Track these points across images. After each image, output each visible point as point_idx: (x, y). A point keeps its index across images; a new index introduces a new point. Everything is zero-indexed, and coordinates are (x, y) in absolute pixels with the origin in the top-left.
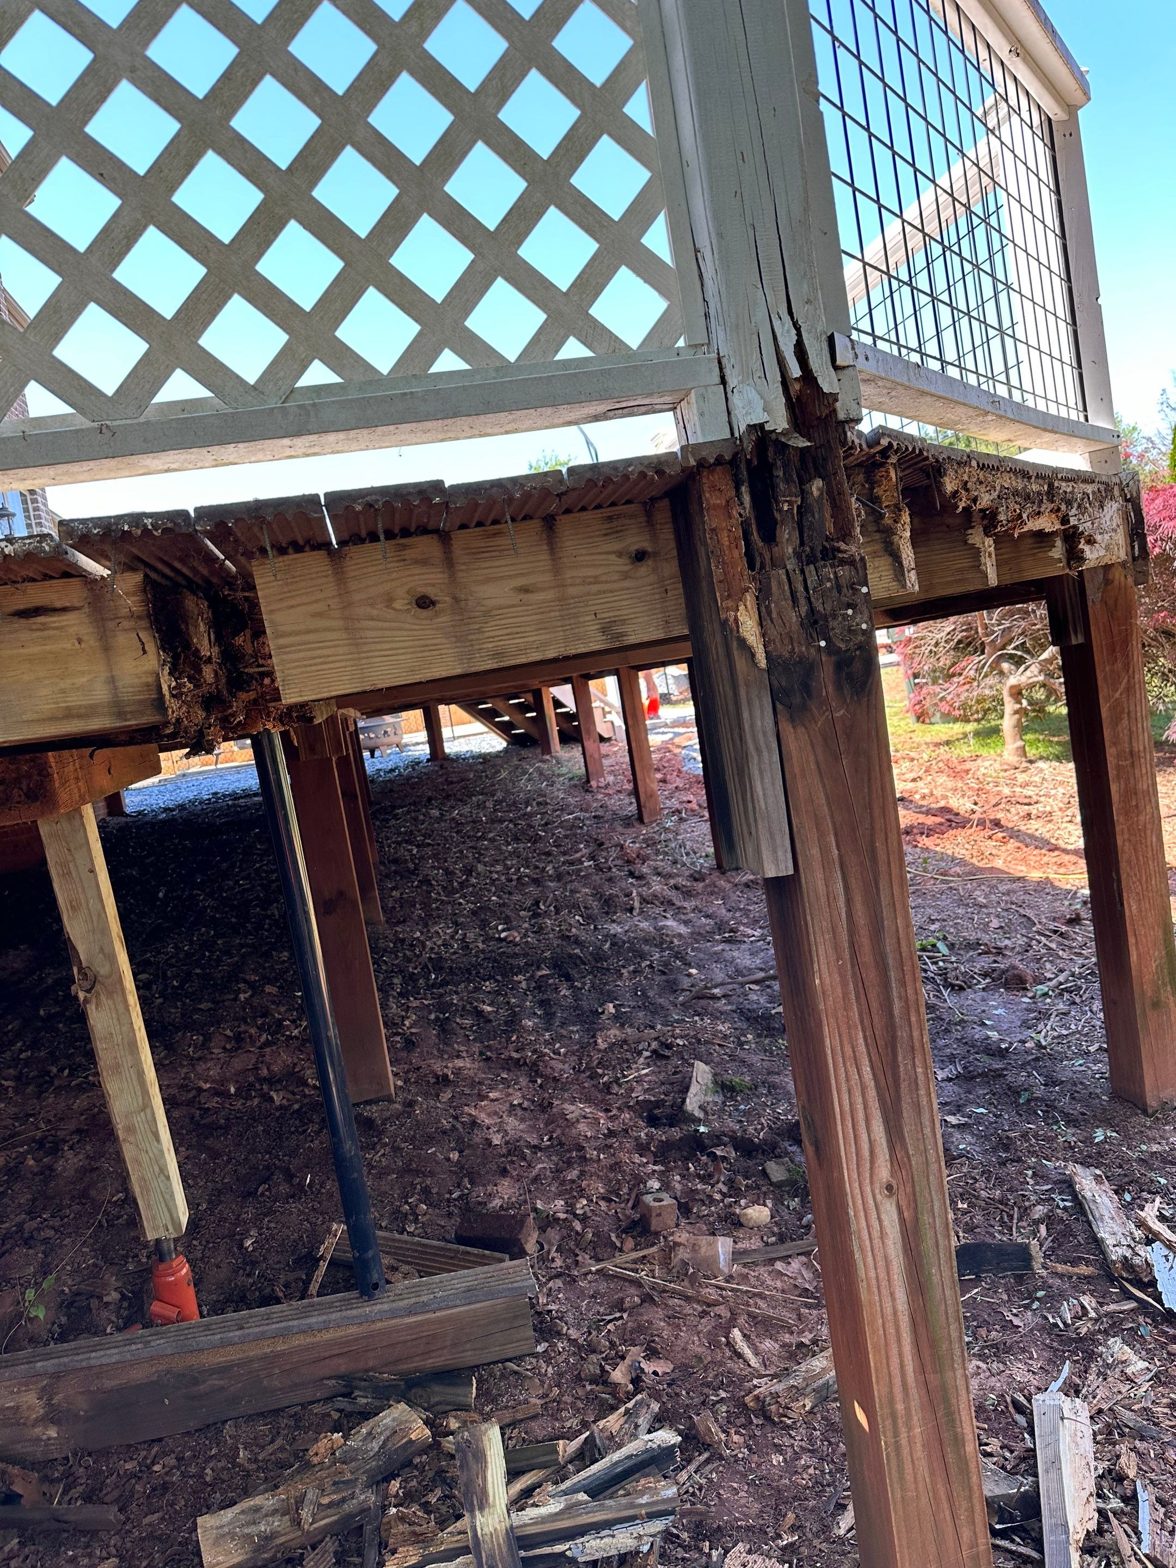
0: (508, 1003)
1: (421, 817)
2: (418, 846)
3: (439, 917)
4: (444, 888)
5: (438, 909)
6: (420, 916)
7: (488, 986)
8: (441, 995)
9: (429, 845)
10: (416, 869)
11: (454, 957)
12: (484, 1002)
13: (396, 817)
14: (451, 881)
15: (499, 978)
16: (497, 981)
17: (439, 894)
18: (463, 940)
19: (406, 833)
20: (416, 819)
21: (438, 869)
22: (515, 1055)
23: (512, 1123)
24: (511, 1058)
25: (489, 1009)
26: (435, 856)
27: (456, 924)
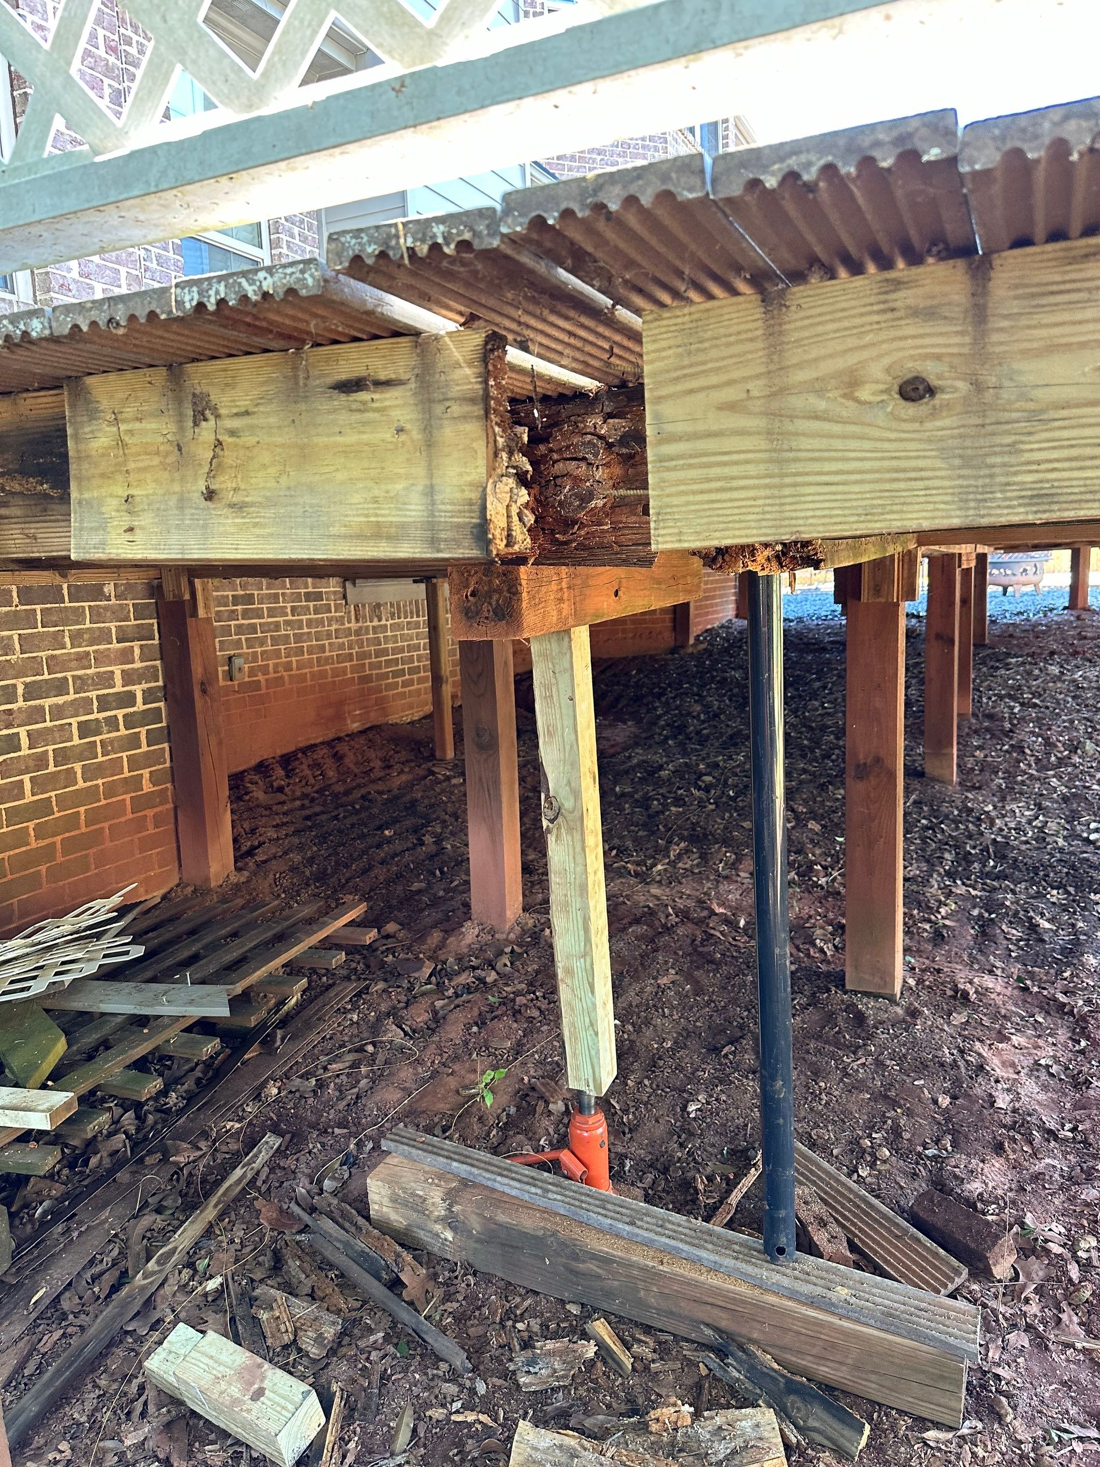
0: (1073, 925)
1: (1037, 672)
2: (1022, 704)
3: (1021, 794)
4: (1038, 761)
5: (1023, 783)
6: (1000, 786)
7: (1054, 895)
8: (994, 889)
9: (1035, 705)
10: (1011, 731)
11: (1024, 847)
12: (1042, 915)
13: (1007, 667)
14: (1048, 754)
15: (1072, 890)
16: (1068, 893)
17: (1030, 766)
18: (1041, 829)
19: (1012, 687)
20: (1029, 673)
21: (1038, 736)
22: (1062, 998)
23: (1030, 1088)
24: (1055, 1000)
25: (1047, 925)
26: (1038, 721)
27: (1039, 807)
